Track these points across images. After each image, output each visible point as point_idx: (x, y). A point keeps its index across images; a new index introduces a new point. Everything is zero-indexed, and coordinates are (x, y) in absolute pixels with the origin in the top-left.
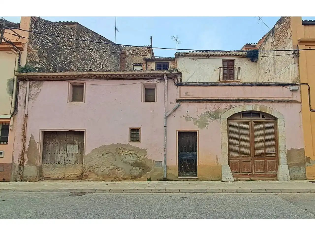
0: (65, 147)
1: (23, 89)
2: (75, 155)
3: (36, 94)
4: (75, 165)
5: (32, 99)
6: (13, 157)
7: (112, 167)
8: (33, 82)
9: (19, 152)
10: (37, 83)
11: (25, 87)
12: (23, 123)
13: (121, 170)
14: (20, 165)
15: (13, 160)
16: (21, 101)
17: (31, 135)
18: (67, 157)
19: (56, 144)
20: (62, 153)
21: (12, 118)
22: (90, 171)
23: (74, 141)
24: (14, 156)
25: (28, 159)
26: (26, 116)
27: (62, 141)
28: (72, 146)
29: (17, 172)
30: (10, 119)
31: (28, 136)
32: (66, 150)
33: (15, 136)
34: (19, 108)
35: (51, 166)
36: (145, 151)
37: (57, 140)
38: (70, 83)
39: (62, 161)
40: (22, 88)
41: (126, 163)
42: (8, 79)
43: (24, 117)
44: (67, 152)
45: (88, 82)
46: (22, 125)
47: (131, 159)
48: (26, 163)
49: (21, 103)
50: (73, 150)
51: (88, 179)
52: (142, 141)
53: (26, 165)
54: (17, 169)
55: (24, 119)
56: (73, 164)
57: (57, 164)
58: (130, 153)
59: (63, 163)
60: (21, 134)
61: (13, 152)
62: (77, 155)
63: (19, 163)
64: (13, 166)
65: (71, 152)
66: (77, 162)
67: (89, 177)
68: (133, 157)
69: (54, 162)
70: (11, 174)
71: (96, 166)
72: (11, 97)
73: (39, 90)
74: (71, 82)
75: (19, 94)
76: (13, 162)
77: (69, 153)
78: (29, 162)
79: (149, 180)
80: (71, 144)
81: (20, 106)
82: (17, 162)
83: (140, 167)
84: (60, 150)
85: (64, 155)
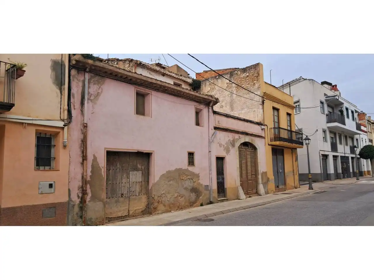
0: (128, 174)
1: (77, 83)
2: (138, 183)
3: (96, 94)
4: (139, 196)
5: (91, 100)
6: (69, 190)
7: (176, 195)
8: (91, 76)
9: (77, 183)
10: (97, 78)
11: (80, 79)
12: (82, 137)
13: (182, 197)
14: (81, 202)
15: (69, 195)
16: (75, 102)
17: (94, 156)
18: (130, 186)
19: (117, 170)
20: (125, 182)
21: (66, 128)
22: (158, 202)
23: (137, 166)
24: (71, 189)
25: (92, 193)
26: (85, 126)
27: (124, 165)
28: (135, 172)
29: (77, 214)
30: (63, 128)
31: (90, 157)
32: (129, 178)
33: (70, 157)
34: (74, 113)
35: (113, 200)
36: (198, 176)
37: (118, 164)
38: (136, 89)
39: (125, 192)
40: (76, 80)
41: (186, 189)
42: (51, 59)
43: (82, 128)
44: (131, 181)
45: (154, 93)
46: (80, 140)
47: (188, 184)
48: (89, 200)
49: (75, 105)
50: (136, 177)
51: (158, 212)
52: (196, 166)
53: (89, 201)
54: (76, 209)
55: (82, 130)
56: (137, 195)
57: (119, 198)
58: (189, 179)
59: (126, 196)
60: (80, 153)
61: (69, 182)
62: (141, 184)
63: (80, 199)
64: (70, 206)
65: (134, 180)
66: (140, 193)
67: (158, 208)
68: (190, 182)
69: (116, 195)
70: (68, 219)
71: (163, 195)
72: (59, 91)
73: (100, 90)
74: (138, 88)
75: (72, 90)
76: (70, 199)
77: (133, 181)
78: (94, 198)
79: (202, 205)
80: (135, 169)
81: (75, 109)
82: (77, 198)
83: (195, 193)
84: (123, 178)
85: (127, 185)
